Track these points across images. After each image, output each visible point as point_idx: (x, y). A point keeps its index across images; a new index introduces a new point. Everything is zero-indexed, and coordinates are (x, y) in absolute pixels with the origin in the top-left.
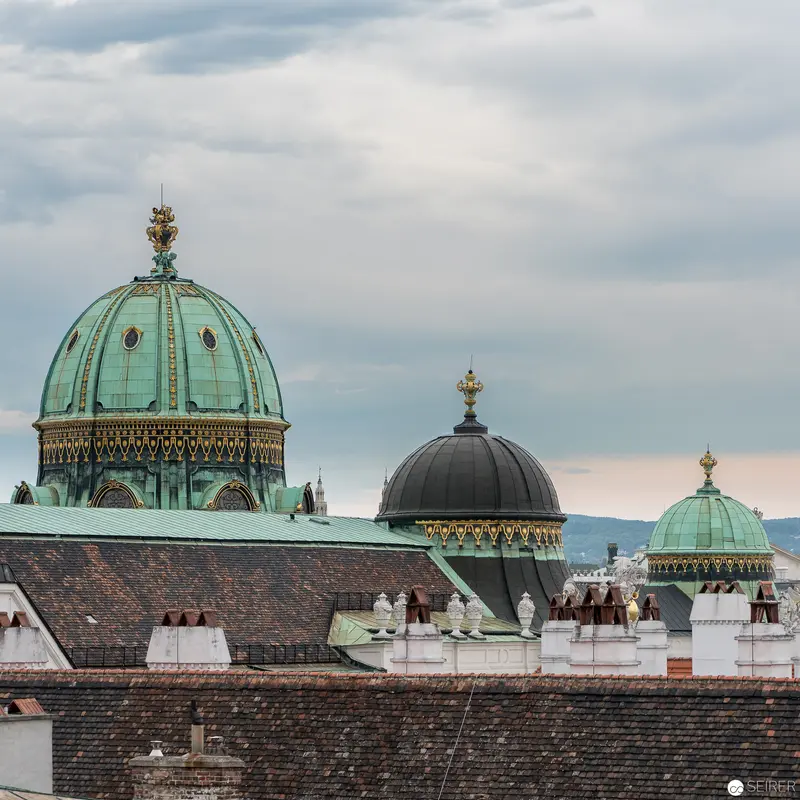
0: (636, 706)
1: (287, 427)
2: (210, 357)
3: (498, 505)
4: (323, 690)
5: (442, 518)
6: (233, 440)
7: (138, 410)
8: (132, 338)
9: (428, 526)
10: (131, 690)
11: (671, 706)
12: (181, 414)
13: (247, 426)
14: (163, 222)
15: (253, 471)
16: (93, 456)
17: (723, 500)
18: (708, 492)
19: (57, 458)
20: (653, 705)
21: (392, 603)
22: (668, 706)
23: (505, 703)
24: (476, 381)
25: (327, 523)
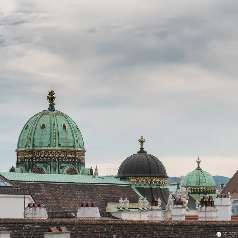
0: (220, 229)
1: (85, 152)
2: (65, 132)
3: (150, 173)
4: (131, 225)
5: (135, 177)
6: (71, 155)
7: (45, 147)
8: (43, 127)
9: (131, 179)
10: (75, 225)
11: (231, 229)
12: (57, 148)
13: (75, 151)
14: (52, 95)
15: (76, 164)
16: (32, 159)
17: (203, 172)
18: (198, 170)
19: (22, 160)
20: (225, 229)
21: (124, 200)
22: (229, 229)
23: (183, 228)
24: (144, 139)
25: (104, 178)
